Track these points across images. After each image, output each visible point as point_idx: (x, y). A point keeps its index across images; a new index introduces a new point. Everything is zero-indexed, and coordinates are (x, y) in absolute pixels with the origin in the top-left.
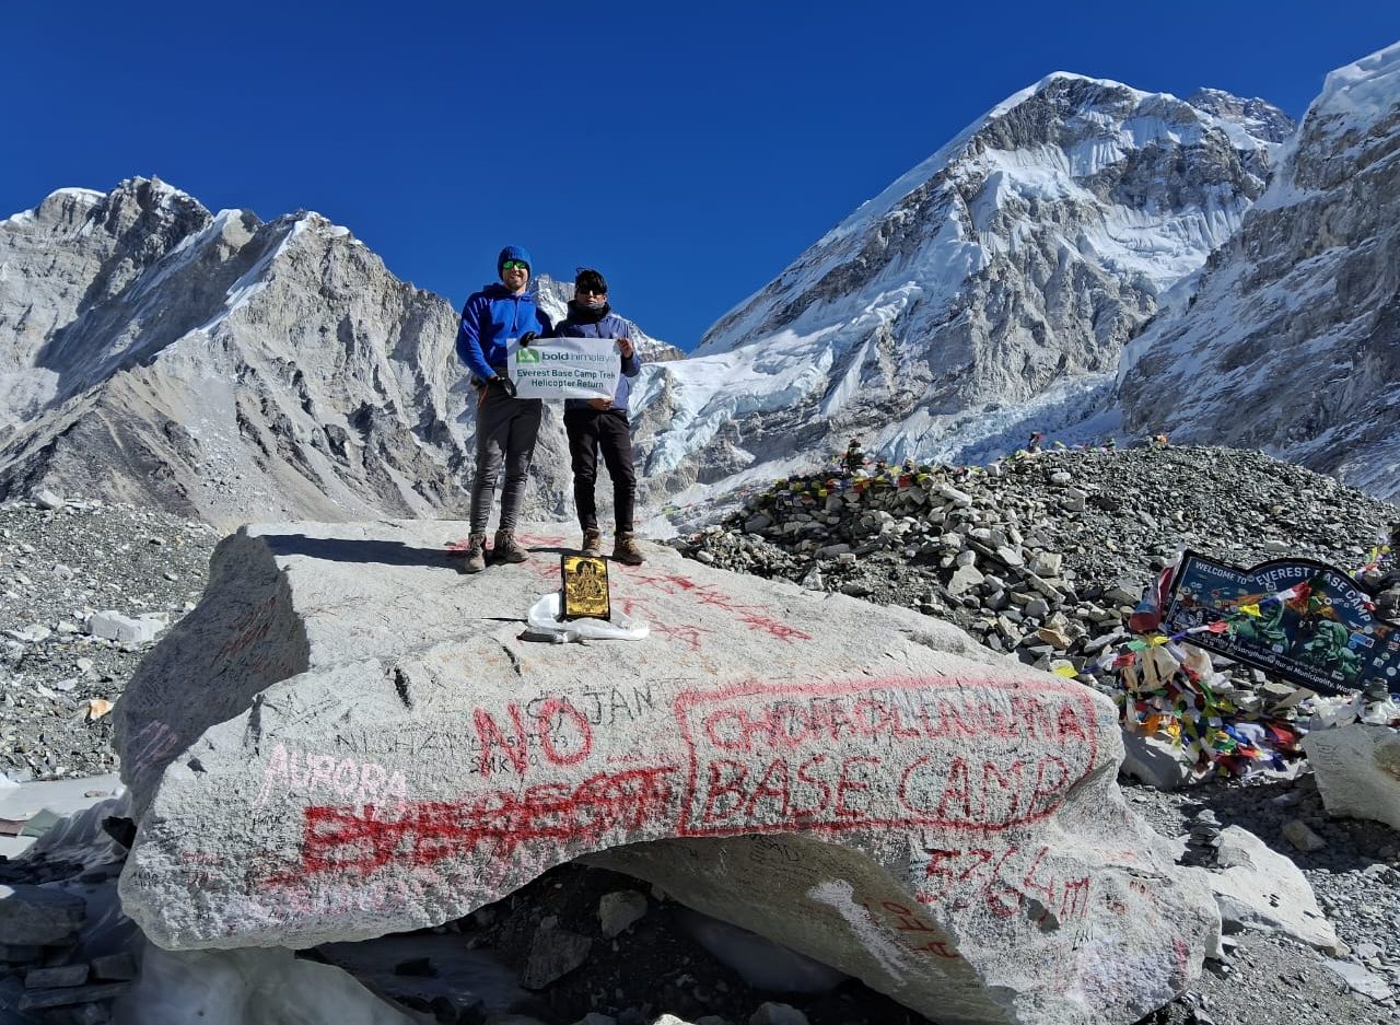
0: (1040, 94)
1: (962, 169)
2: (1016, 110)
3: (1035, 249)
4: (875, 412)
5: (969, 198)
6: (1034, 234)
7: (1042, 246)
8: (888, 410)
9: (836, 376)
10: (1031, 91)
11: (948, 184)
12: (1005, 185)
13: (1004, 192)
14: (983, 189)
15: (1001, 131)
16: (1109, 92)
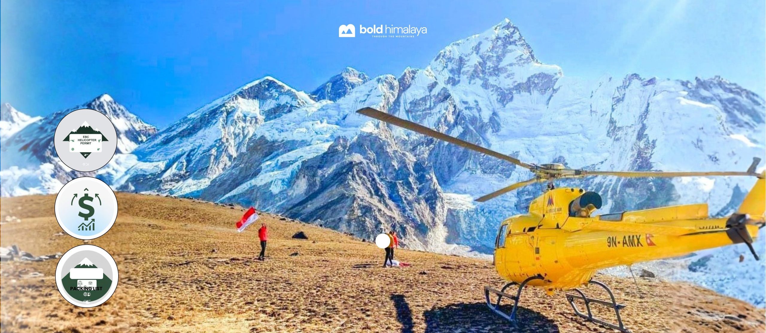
0: (260, 83)
1: (229, 104)
2: (251, 88)
3: (241, 132)
4: (177, 178)
5: (229, 113)
6: (242, 127)
7: (243, 131)
8: (181, 177)
9: (168, 167)
10: (257, 82)
11: (224, 108)
12: (240, 110)
13: (238, 114)
14: (232, 111)
15: (245, 94)
16: (280, 86)
